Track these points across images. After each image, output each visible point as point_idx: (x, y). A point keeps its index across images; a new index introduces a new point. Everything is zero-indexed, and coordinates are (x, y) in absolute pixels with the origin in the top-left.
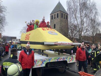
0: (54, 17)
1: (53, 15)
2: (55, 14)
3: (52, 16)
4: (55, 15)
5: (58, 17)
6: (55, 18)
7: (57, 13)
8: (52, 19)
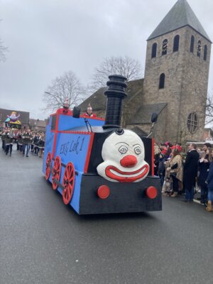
0: (160, 49)
1: (159, 42)
2: (165, 37)
3: (155, 46)
4: (166, 40)
5: (176, 48)
6: (164, 53)
7: (174, 34)
8: (154, 55)
